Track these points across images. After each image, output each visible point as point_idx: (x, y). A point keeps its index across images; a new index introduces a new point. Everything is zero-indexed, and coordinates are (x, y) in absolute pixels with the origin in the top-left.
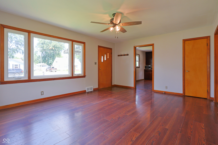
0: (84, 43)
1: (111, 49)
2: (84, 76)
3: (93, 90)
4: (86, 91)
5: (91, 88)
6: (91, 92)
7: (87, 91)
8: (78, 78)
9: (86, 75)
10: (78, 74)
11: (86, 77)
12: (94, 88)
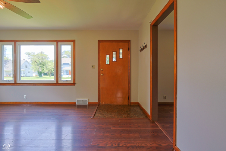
1: (129, 42)
2: (74, 84)
3: (87, 104)
4: (75, 103)
5: (85, 101)
6: (84, 106)
7: (77, 104)
8: (64, 85)
9: (76, 82)
10: (65, 81)
11: (76, 85)
12: (90, 101)
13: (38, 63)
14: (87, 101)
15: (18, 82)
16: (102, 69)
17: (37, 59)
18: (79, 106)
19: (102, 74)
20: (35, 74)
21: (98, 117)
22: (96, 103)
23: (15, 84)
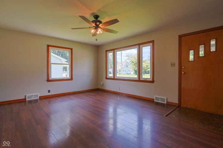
0: (153, 42)
2: (153, 82)
3: (165, 103)
4: (154, 100)
5: (163, 100)
6: (162, 105)
7: (155, 101)
8: (144, 82)
9: (155, 80)
10: (145, 78)
11: (155, 82)
12: (169, 101)
13: (135, 63)
14: (166, 100)
15: (115, 78)
16: (183, 67)
17: (134, 60)
18: (157, 104)
19: (183, 73)
20: (133, 72)
21: (171, 117)
22: (176, 104)
23: (114, 79)
